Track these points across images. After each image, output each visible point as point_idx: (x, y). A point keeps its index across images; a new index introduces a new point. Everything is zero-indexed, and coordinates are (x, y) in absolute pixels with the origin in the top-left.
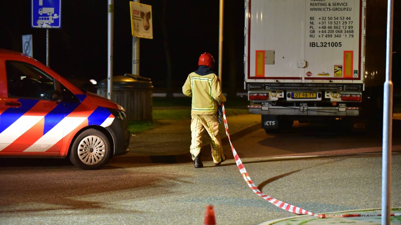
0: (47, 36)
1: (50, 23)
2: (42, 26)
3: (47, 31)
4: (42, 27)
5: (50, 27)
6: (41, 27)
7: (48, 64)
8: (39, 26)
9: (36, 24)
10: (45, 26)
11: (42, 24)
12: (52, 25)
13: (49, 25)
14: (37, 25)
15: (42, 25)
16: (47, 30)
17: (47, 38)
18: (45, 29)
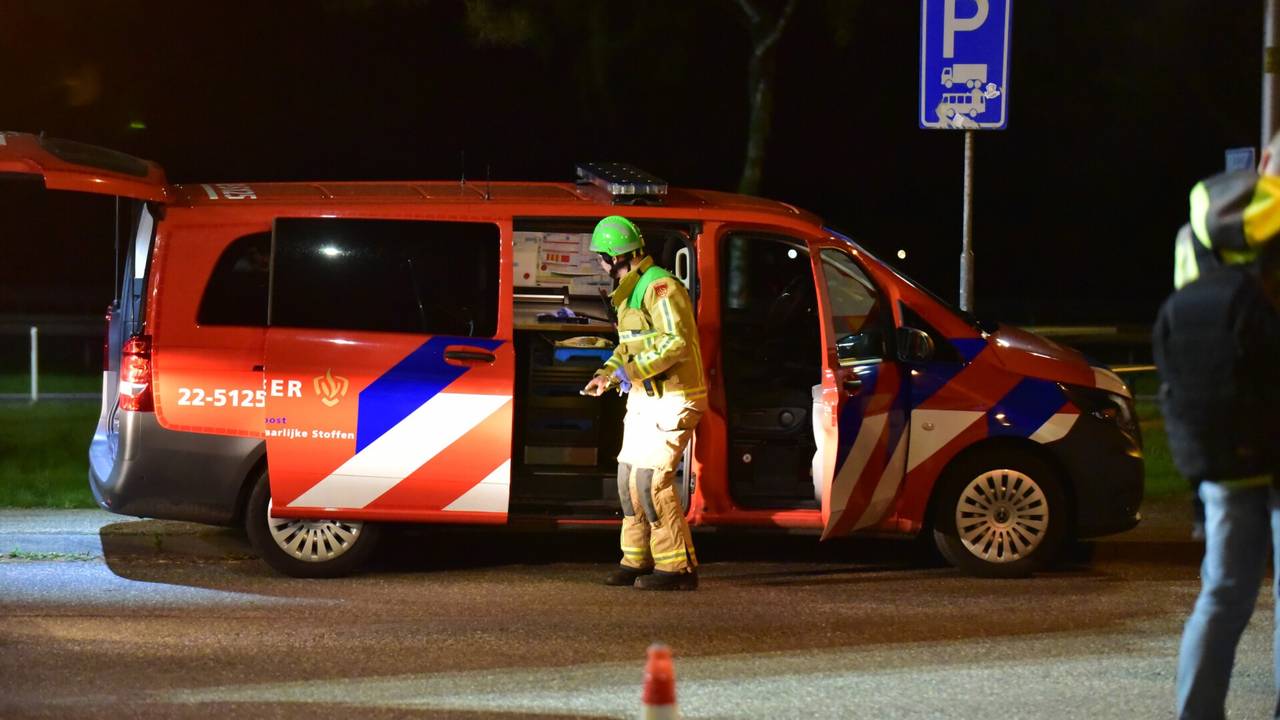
0: (967, 153)
1: (973, 114)
2: (950, 121)
3: (968, 140)
4: (950, 126)
5: (974, 125)
6: (947, 127)
7: (968, 242)
8: (942, 124)
9: (932, 117)
10: (959, 122)
11: (951, 116)
12: (979, 118)
13: (971, 118)
14: (936, 119)
15: (952, 119)
16: (968, 135)
17: (967, 162)
18: (961, 133)
